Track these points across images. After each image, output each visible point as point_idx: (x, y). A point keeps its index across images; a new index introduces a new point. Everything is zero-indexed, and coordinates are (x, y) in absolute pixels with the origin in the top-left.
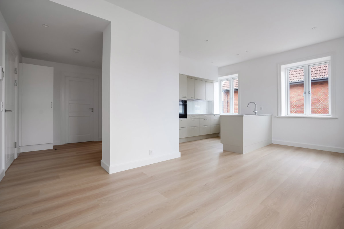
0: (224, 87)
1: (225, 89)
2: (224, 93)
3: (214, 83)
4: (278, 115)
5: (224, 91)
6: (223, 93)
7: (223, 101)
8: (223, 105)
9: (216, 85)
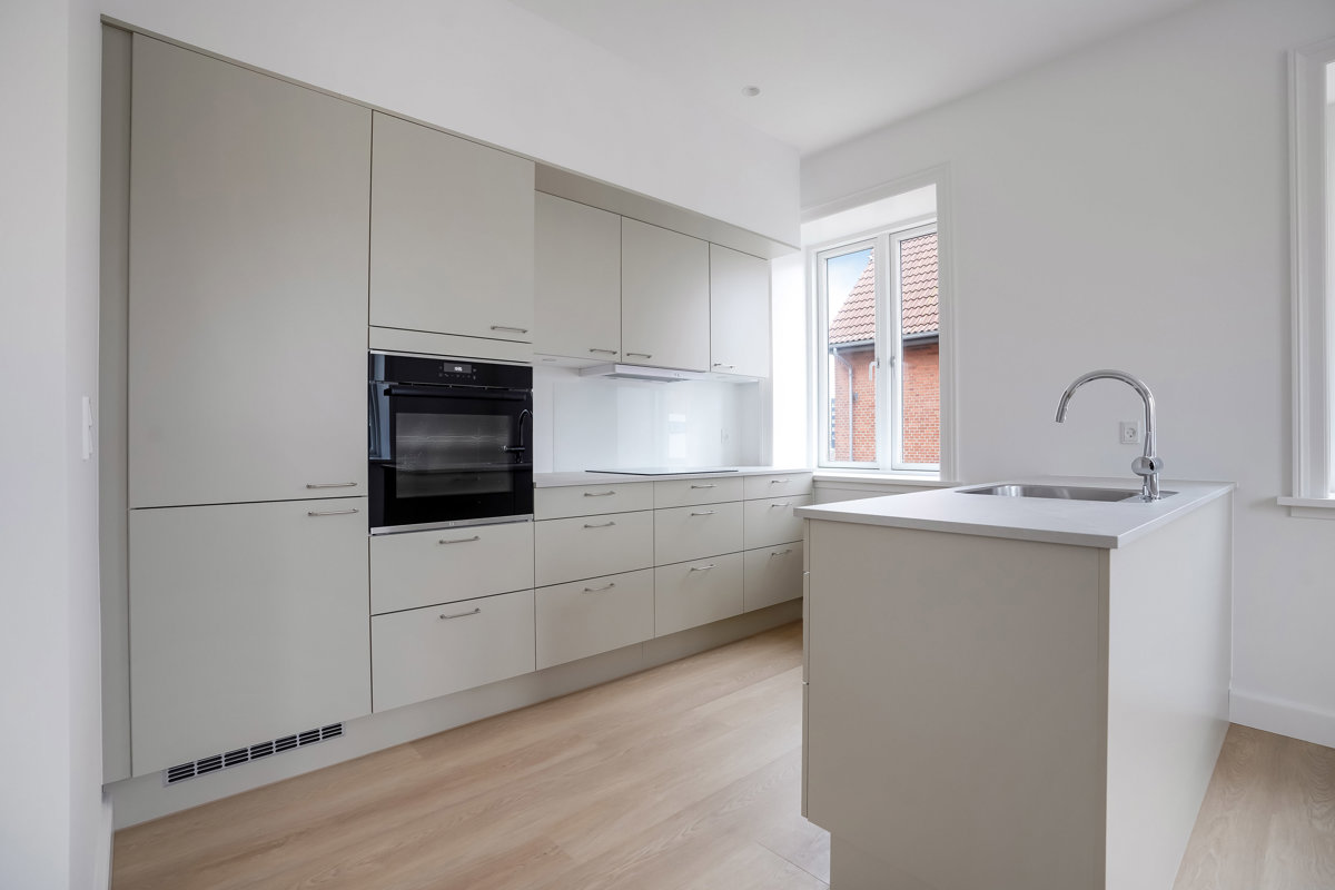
0: (840, 332)
1: (844, 339)
2: (837, 362)
3: (774, 261)
4: (1290, 494)
5: (838, 349)
6: (832, 357)
7: (833, 401)
8: (834, 422)
9: (788, 281)
